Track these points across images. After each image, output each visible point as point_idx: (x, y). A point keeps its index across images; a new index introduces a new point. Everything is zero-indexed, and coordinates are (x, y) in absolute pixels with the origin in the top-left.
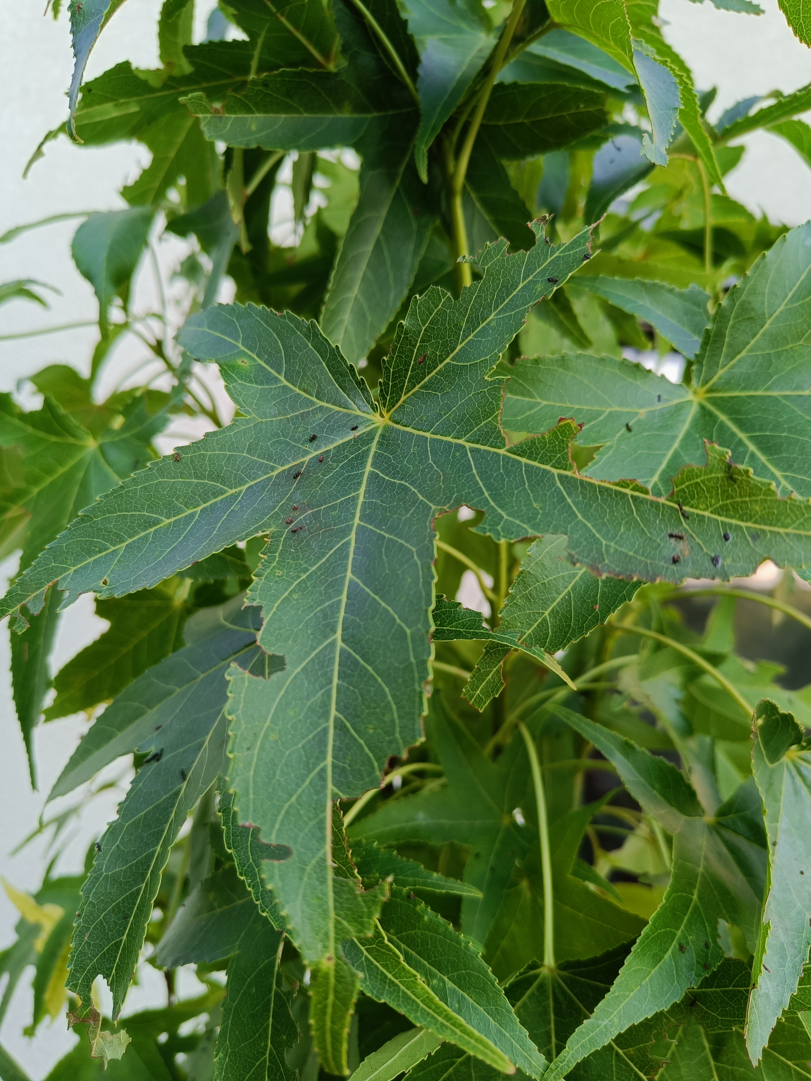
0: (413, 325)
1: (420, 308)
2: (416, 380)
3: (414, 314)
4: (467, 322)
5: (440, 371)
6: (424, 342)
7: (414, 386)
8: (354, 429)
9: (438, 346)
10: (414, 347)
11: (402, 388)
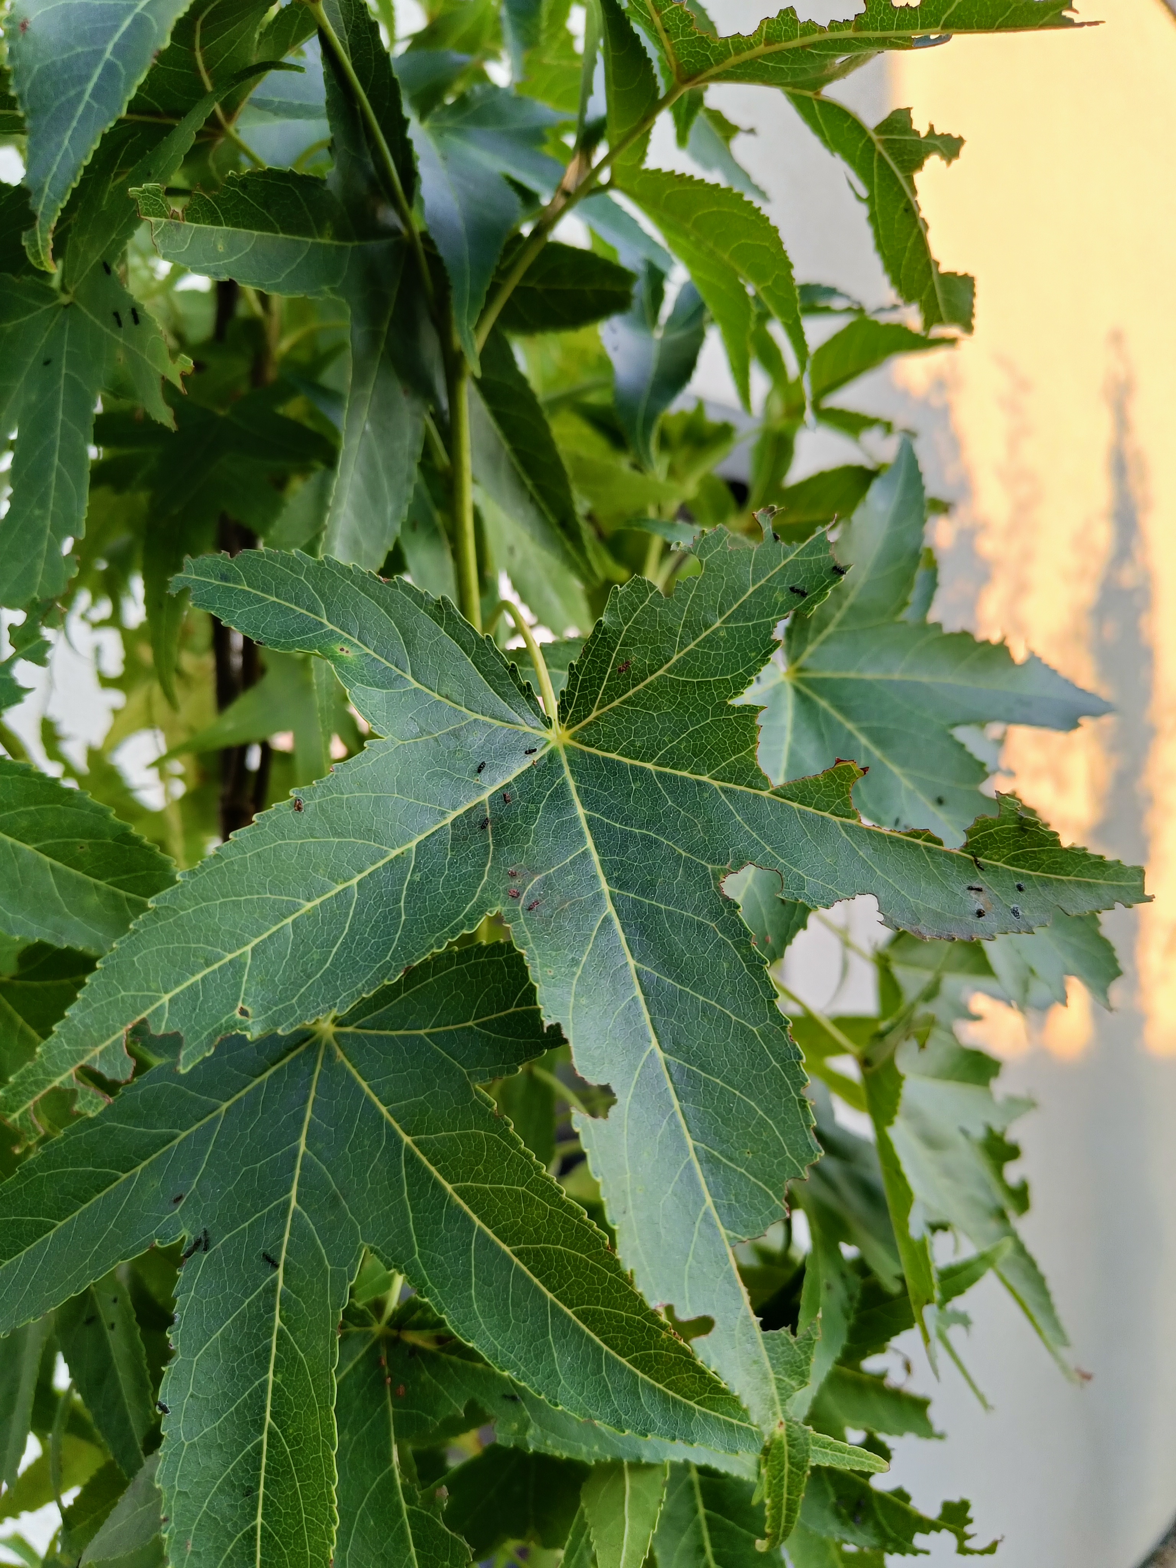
0: (612, 623)
1: (621, 602)
2: (613, 692)
3: (613, 609)
4: (684, 626)
5: (651, 684)
6: (626, 645)
7: (613, 700)
8: (531, 751)
9: (646, 653)
10: (613, 650)
11: (593, 702)
